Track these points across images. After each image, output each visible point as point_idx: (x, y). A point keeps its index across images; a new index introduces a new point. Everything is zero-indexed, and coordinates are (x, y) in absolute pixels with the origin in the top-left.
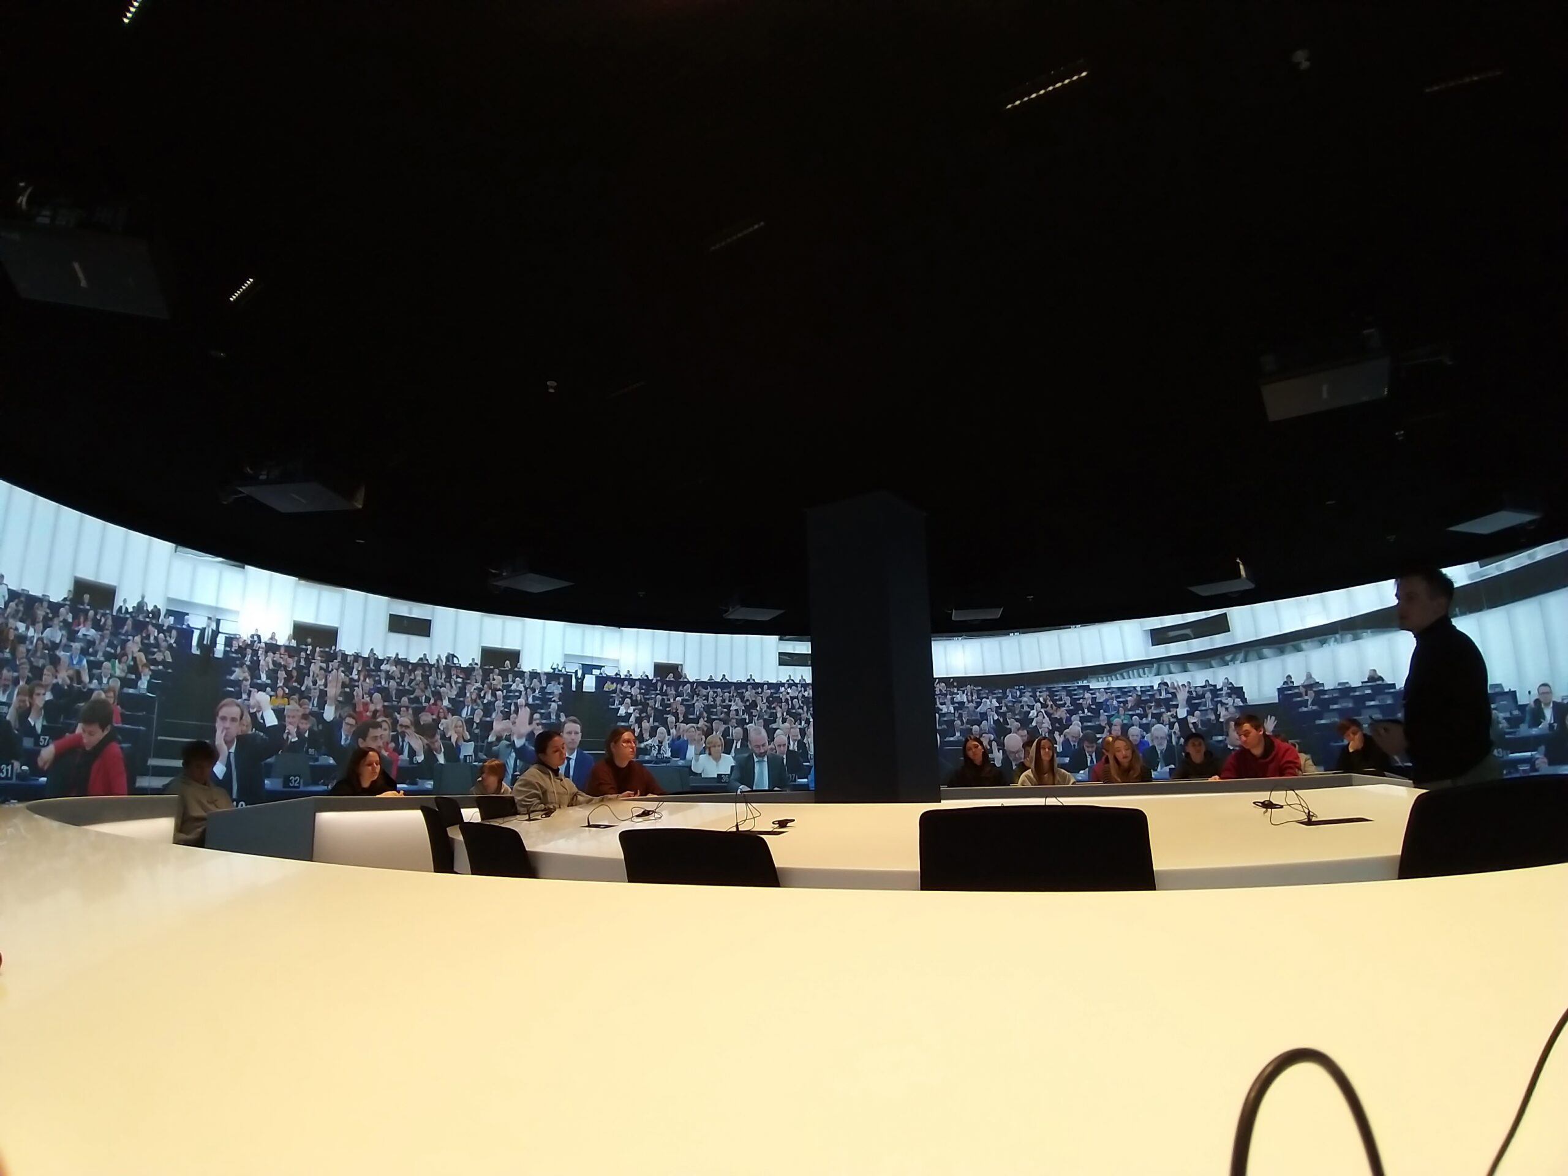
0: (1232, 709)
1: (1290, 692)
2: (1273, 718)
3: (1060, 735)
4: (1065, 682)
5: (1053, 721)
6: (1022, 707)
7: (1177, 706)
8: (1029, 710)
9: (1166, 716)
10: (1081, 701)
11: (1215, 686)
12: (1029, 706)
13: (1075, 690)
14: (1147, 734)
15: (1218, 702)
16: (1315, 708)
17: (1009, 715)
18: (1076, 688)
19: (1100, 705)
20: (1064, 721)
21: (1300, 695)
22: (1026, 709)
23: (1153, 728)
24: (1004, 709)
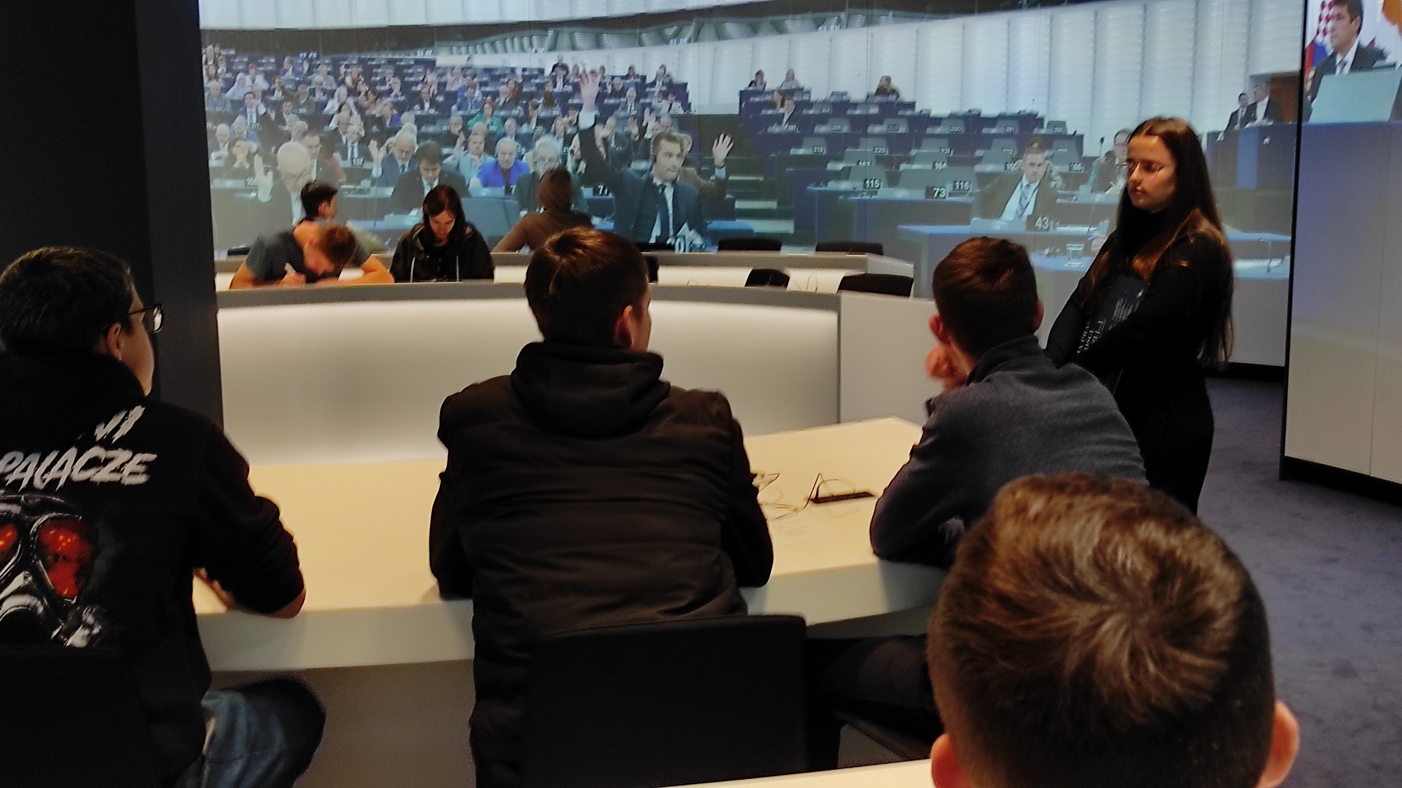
0: (665, 120)
1: (757, 99)
2: (728, 139)
3: (379, 147)
4: (394, 49)
5: (368, 121)
6: (313, 92)
7: (579, 107)
8: (324, 98)
9: (560, 124)
10: (419, 88)
11: (644, 78)
12: (325, 92)
13: (409, 67)
14: (527, 151)
15: (644, 106)
16: (792, 128)
17: (287, 106)
18: (412, 63)
19: (451, 97)
20: (388, 122)
21: (772, 105)
22: (319, 96)
23: (538, 143)
24: (278, 95)
